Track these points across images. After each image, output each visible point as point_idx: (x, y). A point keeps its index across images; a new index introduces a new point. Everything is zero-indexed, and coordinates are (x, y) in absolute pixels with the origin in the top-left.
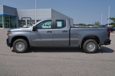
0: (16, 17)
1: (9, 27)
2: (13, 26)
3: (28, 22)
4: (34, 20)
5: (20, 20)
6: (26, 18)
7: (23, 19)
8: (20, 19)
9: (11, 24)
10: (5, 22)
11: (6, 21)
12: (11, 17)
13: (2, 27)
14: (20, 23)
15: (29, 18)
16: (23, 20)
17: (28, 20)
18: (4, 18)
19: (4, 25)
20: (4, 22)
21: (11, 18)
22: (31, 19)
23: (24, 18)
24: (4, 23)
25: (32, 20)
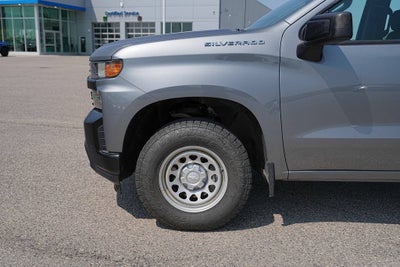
0: (84, 10)
1: (58, 50)
2: (72, 46)
3: (127, 31)
4: (153, 24)
5: (99, 25)
6: (120, 14)
7: (110, 20)
8: (100, 20)
9: (65, 39)
10: (44, 31)
11: (48, 25)
12: (67, 12)
13: (34, 50)
14: (98, 36)
15: (133, 14)
16: (110, 25)
17: (127, 24)
18: (40, 15)
19: (41, 41)
20: (41, 30)
21: (64, 15)
22: (140, 18)
23: (115, 14)
24: (41, 35)
25: (146, 24)
